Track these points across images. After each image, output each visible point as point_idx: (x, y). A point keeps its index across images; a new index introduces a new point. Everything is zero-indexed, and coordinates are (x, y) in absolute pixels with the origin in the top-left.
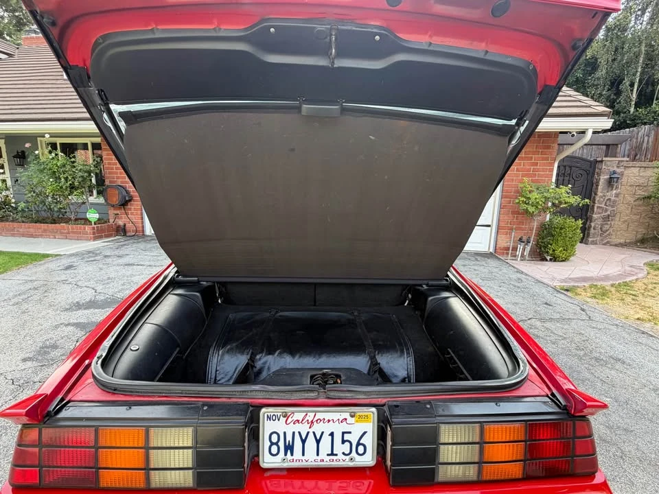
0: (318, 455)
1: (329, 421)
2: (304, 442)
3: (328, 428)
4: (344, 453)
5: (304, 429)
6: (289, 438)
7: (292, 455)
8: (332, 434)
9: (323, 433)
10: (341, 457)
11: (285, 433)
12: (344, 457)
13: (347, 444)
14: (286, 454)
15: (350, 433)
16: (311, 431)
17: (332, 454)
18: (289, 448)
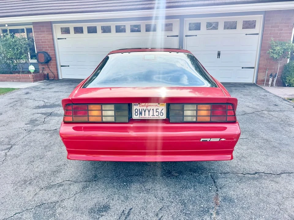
0: (149, 115)
1: (152, 106)
2: (145, 112)
3: (152, 108)
4: (156, 115)
5: (145, 108)
6: (141, 110)
7: (142, 115)
8: (153, 110)
9: (150, 109)
10: (156, 116)
11: (139, 109)
12: (157, 116)
13: (158, 112)
14: (140, 115)
15: (158, 109)
16: (147, 109)
17: (153, 115)
18: (141, 113)
